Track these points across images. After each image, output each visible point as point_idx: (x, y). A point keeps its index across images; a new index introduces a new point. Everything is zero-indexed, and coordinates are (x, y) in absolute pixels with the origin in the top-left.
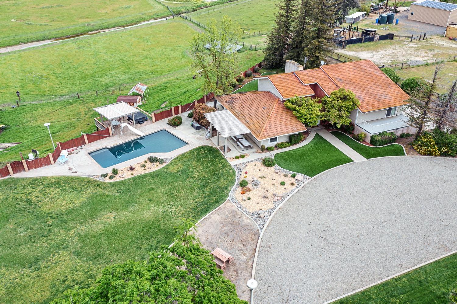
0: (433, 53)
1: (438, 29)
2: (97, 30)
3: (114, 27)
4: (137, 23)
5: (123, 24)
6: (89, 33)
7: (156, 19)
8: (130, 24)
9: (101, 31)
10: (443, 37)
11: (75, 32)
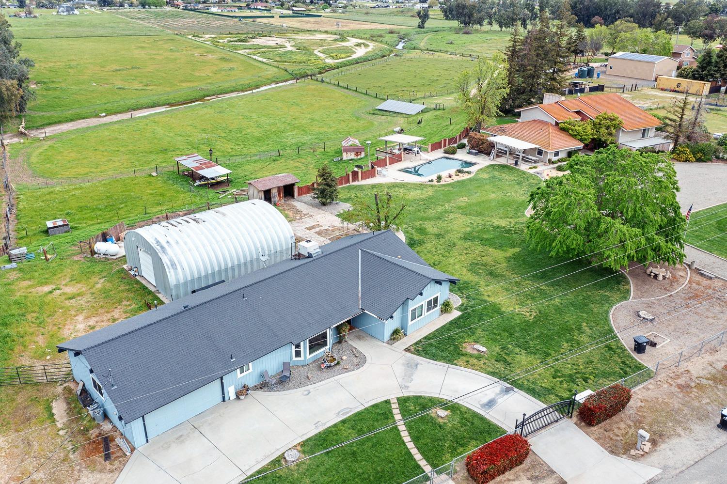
0: (651, 101)
1: (646, 83)
2: (214, 95)
3: (232, 92)
4: (257, 87)
5: (241, 88)
6: (205, 98)
7: (277, 83)
8: (249, 89)
9: (219, 96)
10: (654, 88)
11: (189, 98)
